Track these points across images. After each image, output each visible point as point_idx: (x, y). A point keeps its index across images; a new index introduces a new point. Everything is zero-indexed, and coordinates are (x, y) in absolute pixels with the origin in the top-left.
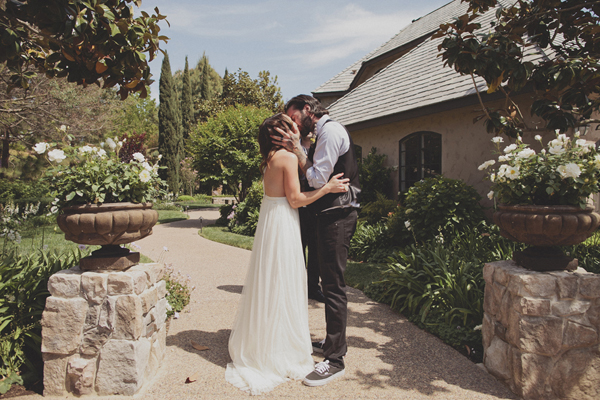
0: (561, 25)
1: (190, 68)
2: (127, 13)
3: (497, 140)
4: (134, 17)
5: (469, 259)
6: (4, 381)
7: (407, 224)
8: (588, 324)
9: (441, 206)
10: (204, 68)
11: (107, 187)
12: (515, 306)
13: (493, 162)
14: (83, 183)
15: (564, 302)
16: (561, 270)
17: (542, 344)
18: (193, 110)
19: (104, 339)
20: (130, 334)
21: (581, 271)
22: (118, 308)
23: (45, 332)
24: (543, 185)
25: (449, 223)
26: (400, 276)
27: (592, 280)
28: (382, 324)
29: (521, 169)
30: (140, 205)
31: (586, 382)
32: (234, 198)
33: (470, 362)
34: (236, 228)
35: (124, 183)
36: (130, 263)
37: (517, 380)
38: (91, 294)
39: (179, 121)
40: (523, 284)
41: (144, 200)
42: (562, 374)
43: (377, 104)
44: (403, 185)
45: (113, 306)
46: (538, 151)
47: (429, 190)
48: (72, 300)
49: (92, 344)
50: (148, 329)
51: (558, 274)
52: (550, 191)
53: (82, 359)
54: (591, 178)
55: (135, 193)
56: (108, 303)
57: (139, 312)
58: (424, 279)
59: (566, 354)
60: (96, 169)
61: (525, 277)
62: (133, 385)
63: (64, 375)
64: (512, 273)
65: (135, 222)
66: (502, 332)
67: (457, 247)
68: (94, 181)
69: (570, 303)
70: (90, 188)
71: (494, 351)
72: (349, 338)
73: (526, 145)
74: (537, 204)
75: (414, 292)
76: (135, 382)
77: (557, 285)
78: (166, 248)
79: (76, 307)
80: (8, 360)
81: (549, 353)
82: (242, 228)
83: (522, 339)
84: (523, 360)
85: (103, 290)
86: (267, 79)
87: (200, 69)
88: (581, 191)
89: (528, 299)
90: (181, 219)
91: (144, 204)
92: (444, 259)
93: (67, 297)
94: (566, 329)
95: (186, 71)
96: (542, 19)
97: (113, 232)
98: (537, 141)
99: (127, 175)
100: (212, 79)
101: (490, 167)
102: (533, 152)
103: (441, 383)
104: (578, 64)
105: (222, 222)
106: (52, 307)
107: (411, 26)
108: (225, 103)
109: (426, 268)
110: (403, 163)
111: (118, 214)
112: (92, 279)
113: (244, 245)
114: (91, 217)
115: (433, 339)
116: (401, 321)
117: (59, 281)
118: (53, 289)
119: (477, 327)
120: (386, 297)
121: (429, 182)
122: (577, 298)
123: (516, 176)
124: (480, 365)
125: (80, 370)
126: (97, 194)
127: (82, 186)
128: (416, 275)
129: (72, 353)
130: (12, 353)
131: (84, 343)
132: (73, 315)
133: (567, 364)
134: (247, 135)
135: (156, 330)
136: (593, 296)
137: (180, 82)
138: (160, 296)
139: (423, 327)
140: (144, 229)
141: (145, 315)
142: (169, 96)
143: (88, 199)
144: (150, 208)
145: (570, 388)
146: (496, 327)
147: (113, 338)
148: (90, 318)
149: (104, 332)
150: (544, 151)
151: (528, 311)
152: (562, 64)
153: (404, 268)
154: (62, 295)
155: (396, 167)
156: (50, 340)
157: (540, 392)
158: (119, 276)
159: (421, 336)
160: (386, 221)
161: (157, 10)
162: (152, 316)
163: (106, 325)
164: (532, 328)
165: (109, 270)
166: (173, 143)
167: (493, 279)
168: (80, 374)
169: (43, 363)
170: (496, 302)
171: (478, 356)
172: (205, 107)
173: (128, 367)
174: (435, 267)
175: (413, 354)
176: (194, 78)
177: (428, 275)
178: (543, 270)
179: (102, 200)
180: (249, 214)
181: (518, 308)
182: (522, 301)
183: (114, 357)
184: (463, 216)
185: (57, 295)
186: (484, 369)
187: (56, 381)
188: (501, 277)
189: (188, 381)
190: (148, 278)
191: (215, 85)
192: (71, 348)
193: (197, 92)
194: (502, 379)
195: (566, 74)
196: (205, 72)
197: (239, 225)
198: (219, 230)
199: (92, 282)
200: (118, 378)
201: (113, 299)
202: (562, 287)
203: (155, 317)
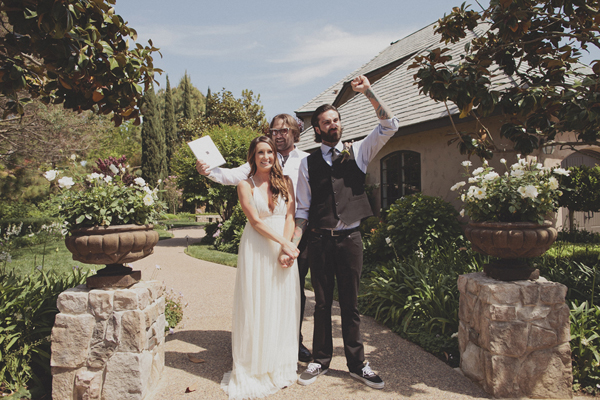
0: (525, 54)
1: (172, 87)
2: (123, 46)
3: (466, 163)
4: (129, 49)
5: (447, 272)
6: (13, 396)
7: (388, 240)
8: (549, 327)
9: (421, 222)
10: (185, 87)
11: (113, 210)
12: (486, 313)
13: (463, 183)
14: (92, 207)
15: (528, 307)
16: (525, 279)
17: (509, 346)
18: (176, 129)
19: (110, 352)
20: (135, 347)
21: (542, 280)
22: (124, 323)
23: (54, 348)
24: (507, 204)
25: (429, 238)
26: (383, 290)
27: (551, 288)
28: (367, 335)
29: (487, 190)
30: (144, 226)
31: (550, 380)
32: (218, 216)
33: (448, 367)
34: (222, 246)
35: (129, 207)
36: (133, 281)
37: (489, 380)
38: (98, 310)
39: (163, 140)
40: (492, 293)
41: (146, 222)
42: (527, 373)
43: (359, 124)
44: (385, 202)
45: (119, 321)
46: (501, 174)
47: (409, 207)
48: (80, 316)
49: (98, 357)
50: (150, 343)
51: (522, 283)
52: (512, 209)
53: (89, 372)
54: (546, 197)
55: (139, 216)
56: (114, 319)
57: (143, 327)
58: (406, 292)
59: (530, 355)
60: (104, 194)
61: (492, 287)
62: (137, 395)
63: (72, 387)
64: (482, 284)
65: (139, 242)
66: (475, 338)
67: (436, 261)
68: (102, 206)
69: (532, 308)
70: (98, 212)
71: (469, 355)
72: (337, 348)
73: (491, 169)
74: (502, 221)
75: (396, 304)
76: (139, 392)
77: (521, 293)
78: (158, 267)
79: (84, 322)
80: (16, 375)
81: (516, 355)
82: (228, 246)
83: (492, 343)
84: (493, 362)
85: (110, 306)
86: (250, 99)
87: (182, 87)
88: (539, 210)
89: (496, 306)
90: (165, 238)
91: (147, 226)
92: (424, 273)
93: (75, 313)
94: (530, 332)
95: (168, 90)
96: (507, 49)
97: (118, 252)
98: (503, 164)
99: (132, 199)
100: (195, 97)
101: (461, 187)
102: (496, 175)
103: (422, 386)
104: (538, 92)
105: (208, 241)
106: (61, 323)
107: (389, 48)
108: (209, 122)
109: (406, 281)
110: (385, 181)
111: (124, 236)
112: (100, 296)
113: (231, 263)
114: (99, 238)
115: (414, 348)
116: (385, 332)
117: (68, 299)
118: (62, 306)
119: (454, 335)
120: (371, 310)
121: (410, 200)
122: (538, 304)
123: (483, 196)
124: (457, 369)
125: (88, 382)
126: (105, 217)
127: (91, 210)
128: (398, 288)
129: (79, 366)
130: (20, 369)
131: (91, 356)
132: (81, 330)
133: (531, 364)
134: (232, 154)
135: (157, 344)
136: (552, 302)
137: (163, 101)
138: (160, 311)
139: (404, 336)
140: (146, 248)
141: (147, 329)
142: (152, 115)
143: (96, 222)
144: (151, 229)
145: (534, 385)
146: (470, 333)
147: (119, 351)
148: (97, 333)
149: (111, 346)
150: (507, 174)
151: (497, 317)
152: (525, 93)
153: (386, 282)
154: (71, 311)
155: (378, 184)
156: (59, 354)
157: (509, 390)
158: (124, 293)
159: (403, 344)
160: (369, 237)
161: (150, 42)
162: (153, 331)
163: (112, 339)
164: (500, 332)
165: (114, 288)
166: (156, 161)
167: (466, 290)
168: (87, 386)
169: (51, 377)
170: (469, 311)
171: (456, 362)
172: (189, 126)
173: (133, 378)
174: (415, 280)
175: (396, 361)
176: (176, 97)
177: (409, 288)
178: (509, 280)
179: (108, 223)
180: (235, 232)
181: (488, 315)
182: (491, 308)
183: (120, 369)
184: (442, 231)
185: (65, 312)
186: (461, 373)
187: (64, 393)
188: (473, 288)
189: (188, 391)
190: (151, 294)
191: (198, 103)
192: (78, 362)
193: (180, 111)
194: (476, 381)
195: (529, 101)
196: (186, 91)
197: (225, 243)
198: (204, 249)
199: (99, 299)
200: (123, 389)
201: (119, 315)
202: (525, 294)
203: (156, 331)
